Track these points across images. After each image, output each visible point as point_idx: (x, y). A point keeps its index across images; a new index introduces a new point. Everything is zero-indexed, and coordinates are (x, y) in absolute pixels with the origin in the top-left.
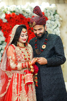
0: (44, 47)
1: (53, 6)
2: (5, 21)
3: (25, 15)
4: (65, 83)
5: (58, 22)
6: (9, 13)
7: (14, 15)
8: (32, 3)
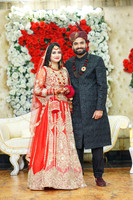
0: (84, 69)
1: (98, 11)
2: (31, 32)
3: (59, 24)
4: (109, 117)
5: (105, 34)
6: (35, 21)
7: (43, 24)
8: (69, 7)
